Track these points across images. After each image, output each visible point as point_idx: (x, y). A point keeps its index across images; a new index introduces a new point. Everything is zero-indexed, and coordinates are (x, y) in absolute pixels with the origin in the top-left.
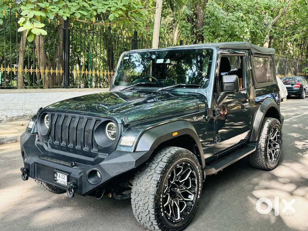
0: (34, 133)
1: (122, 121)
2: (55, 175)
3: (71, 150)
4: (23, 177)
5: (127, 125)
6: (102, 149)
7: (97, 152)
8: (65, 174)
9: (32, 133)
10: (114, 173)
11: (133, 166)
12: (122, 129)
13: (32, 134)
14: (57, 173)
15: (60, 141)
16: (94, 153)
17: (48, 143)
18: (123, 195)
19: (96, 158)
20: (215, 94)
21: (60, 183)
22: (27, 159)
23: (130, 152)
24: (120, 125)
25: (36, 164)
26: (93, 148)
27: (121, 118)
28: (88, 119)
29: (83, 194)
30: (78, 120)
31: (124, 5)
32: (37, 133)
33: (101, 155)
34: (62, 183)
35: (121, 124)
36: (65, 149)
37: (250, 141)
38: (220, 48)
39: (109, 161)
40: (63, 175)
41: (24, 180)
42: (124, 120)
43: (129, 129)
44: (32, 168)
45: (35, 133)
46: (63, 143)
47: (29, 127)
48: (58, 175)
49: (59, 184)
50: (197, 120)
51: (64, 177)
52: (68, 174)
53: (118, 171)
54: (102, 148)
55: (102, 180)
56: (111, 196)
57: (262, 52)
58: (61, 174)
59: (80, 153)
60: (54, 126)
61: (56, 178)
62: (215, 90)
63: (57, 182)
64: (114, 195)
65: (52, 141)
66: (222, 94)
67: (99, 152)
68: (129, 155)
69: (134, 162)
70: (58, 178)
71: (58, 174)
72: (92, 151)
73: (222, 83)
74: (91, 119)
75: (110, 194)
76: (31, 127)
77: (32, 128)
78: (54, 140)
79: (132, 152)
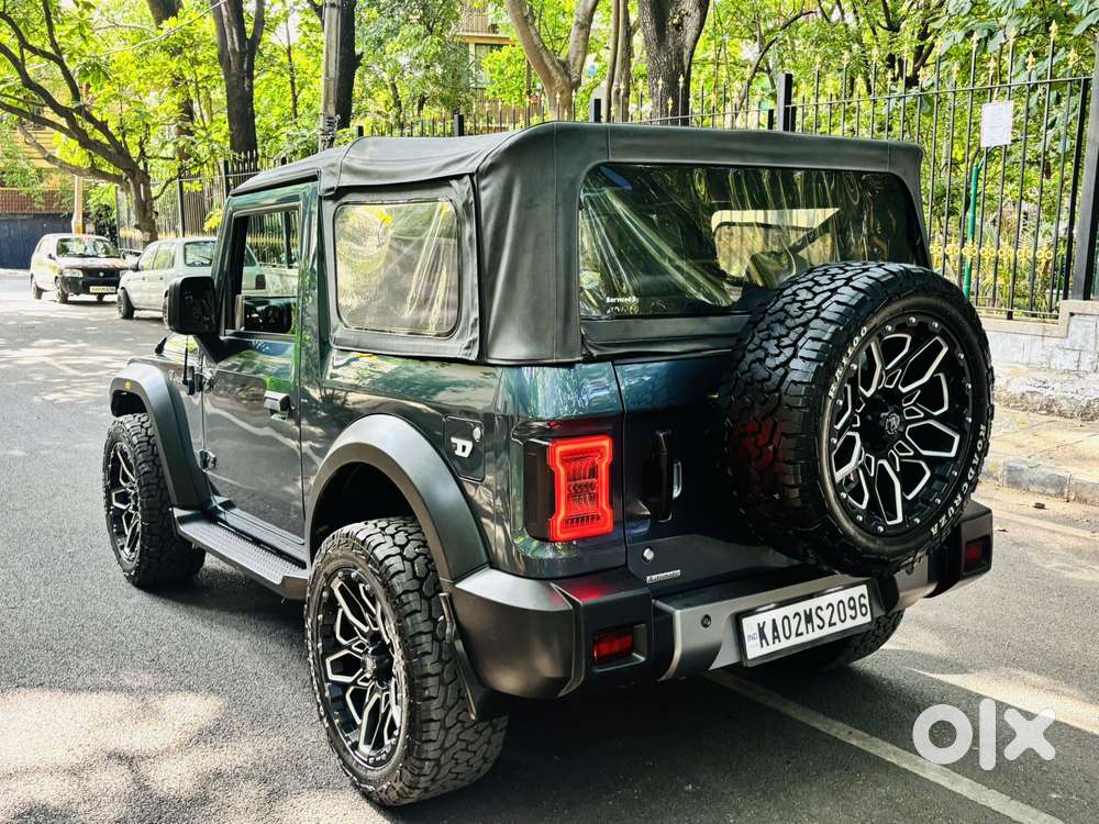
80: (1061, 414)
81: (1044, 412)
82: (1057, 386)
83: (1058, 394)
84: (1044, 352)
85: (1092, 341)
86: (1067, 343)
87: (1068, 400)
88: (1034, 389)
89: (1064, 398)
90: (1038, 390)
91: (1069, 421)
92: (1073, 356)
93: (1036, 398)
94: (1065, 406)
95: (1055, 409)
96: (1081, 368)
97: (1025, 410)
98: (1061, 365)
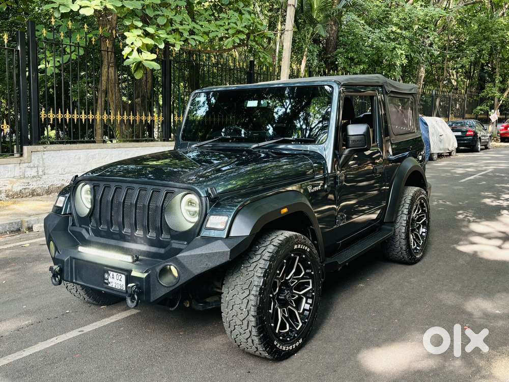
0: (66, 214)
1: (207, 192)
2: (106, 276)
3: (127, 238)
4: (54, 281)
5: (215, 198)
6: (177, 235)
7: (169, 240)
8: (122, 274)
9: (62, 213)
10: (198, 269)
11: (226, 259)
12: (208, 205)
13: (63, 215)
14: (109, 272)
15: (110, 225)
16: (164, 241)
17: (90, 228)
18: (206, 303)
19: (168, 248)
20: (337, 152)
21: (114, 287)
22: (59, 253)
23: (221, 239)
24: (204, 199)
25: (74, 261)
26: (162, 233)
27: (206, 189)
28: (153, 191)
29: (151, 301)
30: (138, 192)
31: (245, 27)
32: (71, 214)
33: (175, 245)
34: (118, 287)
35: (206, 197)
36: (118, 236)
37: (384, 221)
38: (342, 83)
39: (190, 251)
40: (119, 274)
41: (55, 285)
42: (210, 192)
43: (218, 205)
44: (67, 266)
45: (68, 214)
46: (115, 229)
47: (58, 205)
48: (111, 275)
49: (112, 289)
50: (312, 191)
51: (120, 277)
52: (126, 273)
53: (204, 266)
54: (177, 233)
55: (180, 281)
56: (188, 305)
57: (399, 89)
58: (115, 274)
59: (142, 242)
60: (99, 202)
61: (108, 280)
62: (336, 147)
63: (109, 285)
64: (193, 303)
65: (95, 226)
66: (347, 151)
67: (172, 240)
68: (220, 242)
69: (228, 251)
70: (110, 280)
71: (111, 273)
72: (161, 239)
73: (346, 136)
74: (158, 191)
75: (188, 302)
76: (61, 206)
77: (63, 207)
78: (99, 223)
79: (225, 237)
80: (38, 195)
81: (31, 196)
82: (34, 183)
83: (36, 186)
84: (21, 170)
85: (41, 162)
86: (31, 165)
87: (40, 188)
88: (25, 187)
89: (39, 187)
90: (27, 187)
91: (42, 197)
92: (35, 170)
93: (27, 191)
94: (39, 191)
95: (35, 193)
96: (40, 174)
97: (22, 197)
98: (31, 174)
